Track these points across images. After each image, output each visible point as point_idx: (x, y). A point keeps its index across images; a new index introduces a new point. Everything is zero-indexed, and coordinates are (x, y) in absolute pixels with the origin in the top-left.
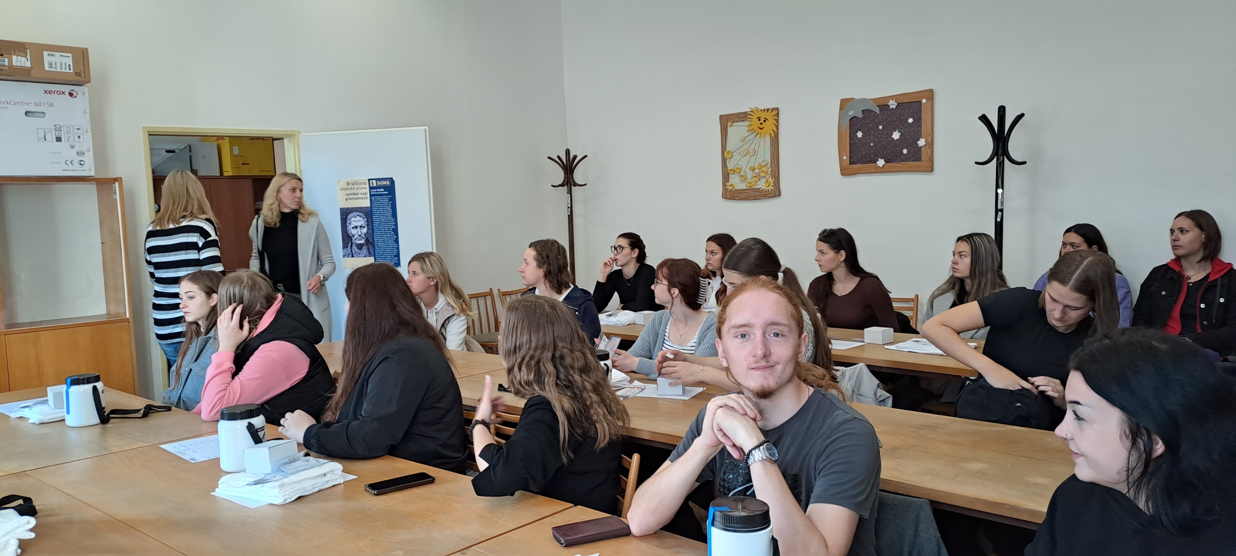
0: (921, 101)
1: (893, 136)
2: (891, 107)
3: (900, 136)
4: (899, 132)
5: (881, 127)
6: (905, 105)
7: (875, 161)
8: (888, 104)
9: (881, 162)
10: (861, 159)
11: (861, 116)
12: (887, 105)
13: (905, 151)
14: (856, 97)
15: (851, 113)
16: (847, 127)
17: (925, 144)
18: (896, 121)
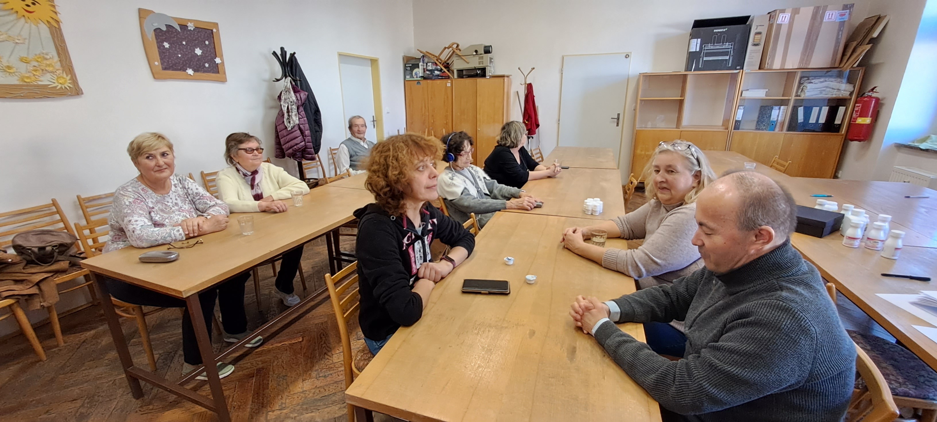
0: (212, 30)
1: (196, 52)
2: (189, 28)
3: (202, 53)
4: (200, 49)
5: (184, 43)
6: (200, 30)
7: (185, 70)
8: (188, 25)
9: (190, 72)
10: (172, 67)
11: (164, 29)
12: (186, 26)
13: (207, 65)
14: (156, 11)
15: (156, 25)
16: (151, 36)
17: (221, 62)
18: (196, 40)
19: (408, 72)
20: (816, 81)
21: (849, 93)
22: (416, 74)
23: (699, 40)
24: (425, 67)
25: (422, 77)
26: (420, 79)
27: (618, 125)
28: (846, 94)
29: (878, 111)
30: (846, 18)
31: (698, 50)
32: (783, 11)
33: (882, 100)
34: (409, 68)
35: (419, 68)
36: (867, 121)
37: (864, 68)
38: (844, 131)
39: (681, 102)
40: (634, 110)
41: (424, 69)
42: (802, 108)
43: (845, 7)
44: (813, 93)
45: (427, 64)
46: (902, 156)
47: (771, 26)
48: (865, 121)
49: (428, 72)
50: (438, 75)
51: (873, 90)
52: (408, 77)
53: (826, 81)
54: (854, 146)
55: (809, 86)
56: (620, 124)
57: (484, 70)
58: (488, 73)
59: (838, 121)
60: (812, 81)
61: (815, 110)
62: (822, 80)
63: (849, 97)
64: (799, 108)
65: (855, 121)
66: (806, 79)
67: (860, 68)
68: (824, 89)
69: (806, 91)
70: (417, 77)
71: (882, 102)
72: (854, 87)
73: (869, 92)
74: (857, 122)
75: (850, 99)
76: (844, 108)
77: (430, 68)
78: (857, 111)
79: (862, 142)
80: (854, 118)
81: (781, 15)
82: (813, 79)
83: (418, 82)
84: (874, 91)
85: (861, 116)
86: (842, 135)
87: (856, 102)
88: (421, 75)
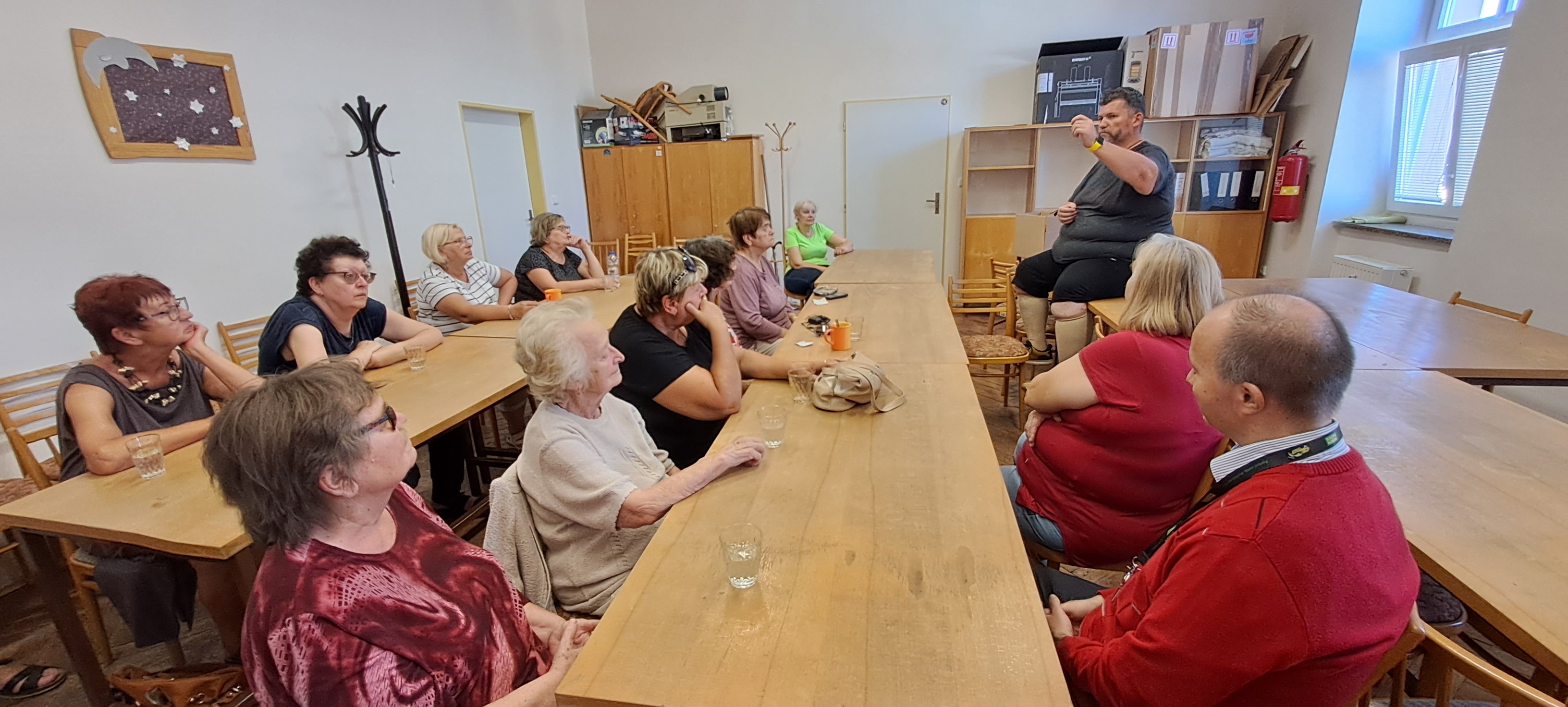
0: (221, 68)
1: (192, 108)
3: (203, 109)
4: (200, 103)
5: (167, 91)
6: (198, 67)
7: (171, 141)
8: (172, 59)
9: (182, 143)
10: (144, 135)
11: (125, 66)
12: (170, 60)
13: (215, 131)
14: (107, 36)
15: (108, 60)
16: (98, 79)
17: (242, 124)
18: (189, 86)
19: (586, 134)
20: (1222, 134)
21: (1266, 151)
22: (601, 137)
23: (1051, 74)
24: (616, 124)
25: (611, 141)
26: (608, 144)
27: (937, 212)
28: (1262, 153)
29: (1308, 176)
30: (1255, 40)
31: (1050, 90)
32: (1168, 30)
33: (1313, 158)
34: (588, 127)
35: (605, 126)
36: (1295, 190)
37: (1284, 113)
38: (1264, 207)
39: (1031, 172)
40: (961, 186)
41: (614, 127)
42: (1206, 174)
43: (1252, 24)
44: (1218, 152)
45: (619, 120)
46: (1346, 240)
47: (1152, 52)
48: (1290, 191)
49: (621, 133)
50: (641, 138)
51: (1298, 145)
52: (587, 142)
53: (1234, 134)
54: (1280, 228)
55: (1212, 141)
56: (941, 210)
57: (716, 127)
58: (724, 133)
59: (1255, 194)
60: (1217, 134)
61: (1224, 177)
62: (1230, 132)
63: (1267, 157)
64: (1202, 175)
65: (1279, 193)
66: (1208, 131)
67: (1278, 114)
68: (1234, 145)
69: (1209, 149)
70: (603, 142)
71: (1312, 162)
72: (1273, 142)
73: (1293, 148)
74: (1281, 194)
75: (1270, 159)
76: (1263, 172)
77: (624, 126)
78: (1280, 178)
79: (1290, 223)
80: (1277, 188)
81: (1166, 36)
82: (1217, 132)
83: (606, 151)
84: (1300, 146)
85: (1284, 185)
86: (1263, 213)
87: (1278, 164)
88: (610, 138)
